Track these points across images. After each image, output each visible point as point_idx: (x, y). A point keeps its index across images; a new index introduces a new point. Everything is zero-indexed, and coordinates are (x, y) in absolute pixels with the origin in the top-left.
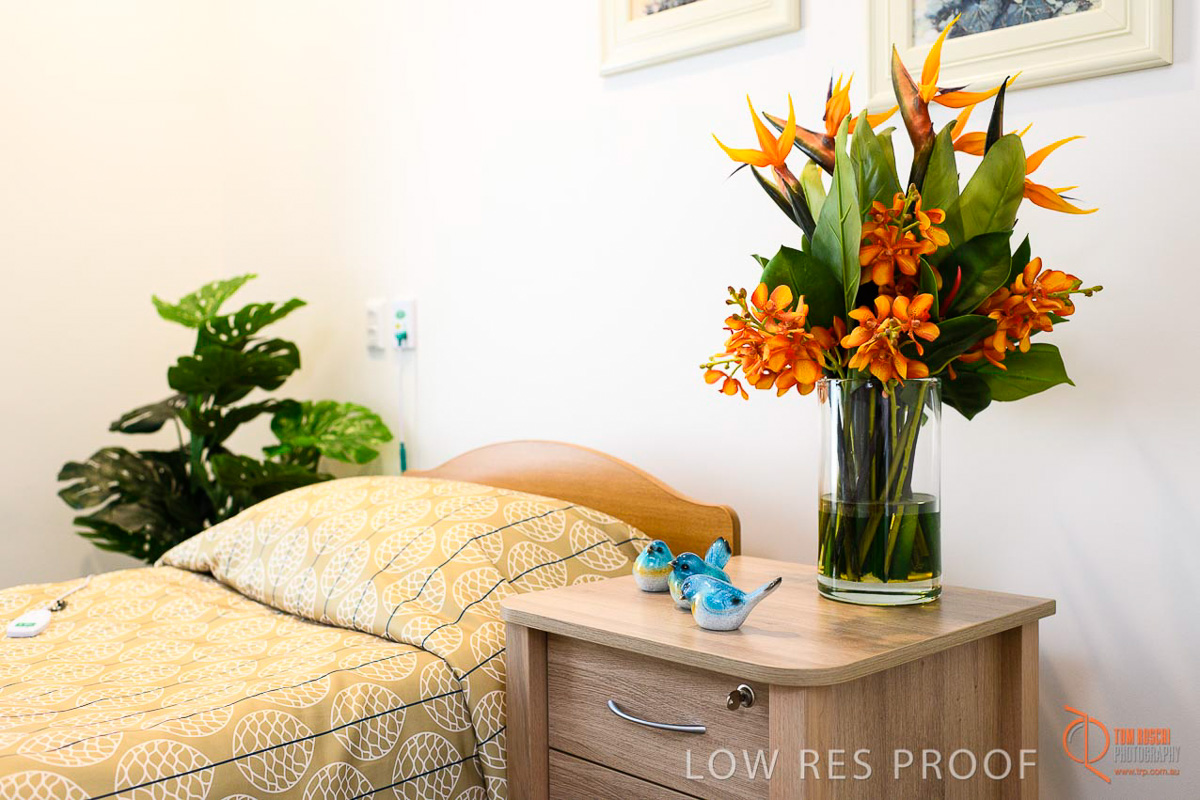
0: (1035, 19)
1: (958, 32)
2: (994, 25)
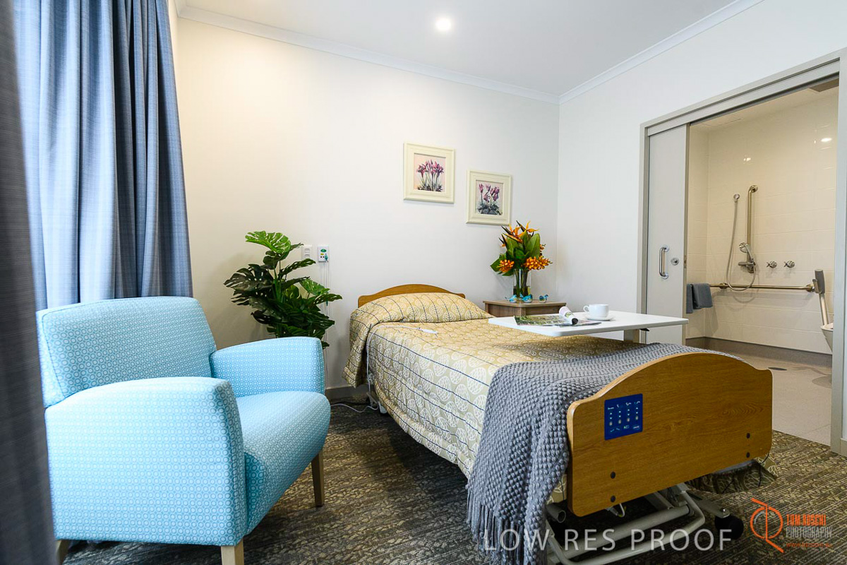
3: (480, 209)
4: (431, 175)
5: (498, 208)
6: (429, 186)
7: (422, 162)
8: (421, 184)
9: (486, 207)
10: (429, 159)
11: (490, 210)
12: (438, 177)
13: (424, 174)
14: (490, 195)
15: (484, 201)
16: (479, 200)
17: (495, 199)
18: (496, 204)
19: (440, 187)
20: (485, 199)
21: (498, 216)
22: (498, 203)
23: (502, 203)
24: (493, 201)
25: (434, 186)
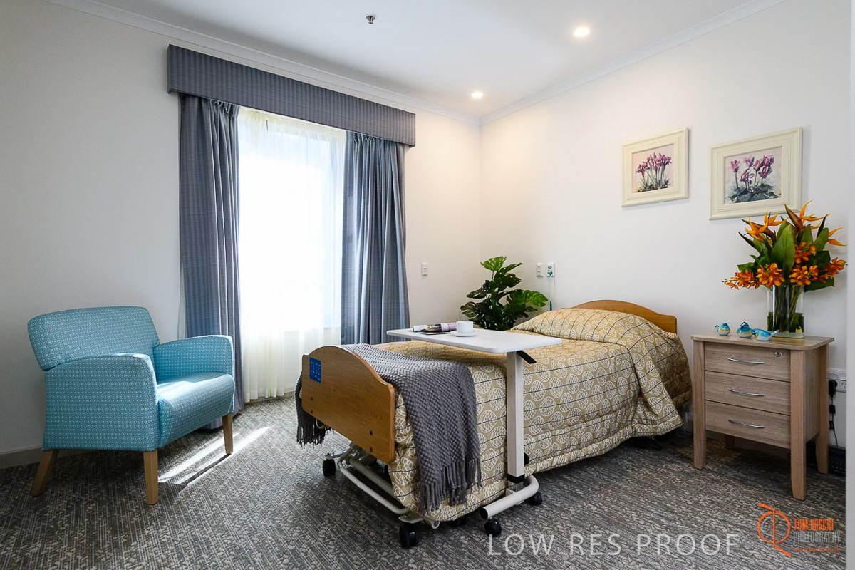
0: (762, 199)
1: (738, 201)
2: (749, 200)
3: (732, 198)
4: (654, 171)
5: (771, 187)
6: (652, 185)
7: (642, 159)
8: (641, 186)
9: (746, 191)
10: (651, 154)
11: (753, 195)
12: (663, 170)
13: (646, 173)
14: (754, 172)
15: (743, 183)
16: (731, 184)
17: (764, 175)
18: (768, 183)
19: (667, 182)
20: (743, 180)
21: (771, 201)
22: (770, 180)
23: (781, 178)
24: (759, 178)
25: (658, 183)
